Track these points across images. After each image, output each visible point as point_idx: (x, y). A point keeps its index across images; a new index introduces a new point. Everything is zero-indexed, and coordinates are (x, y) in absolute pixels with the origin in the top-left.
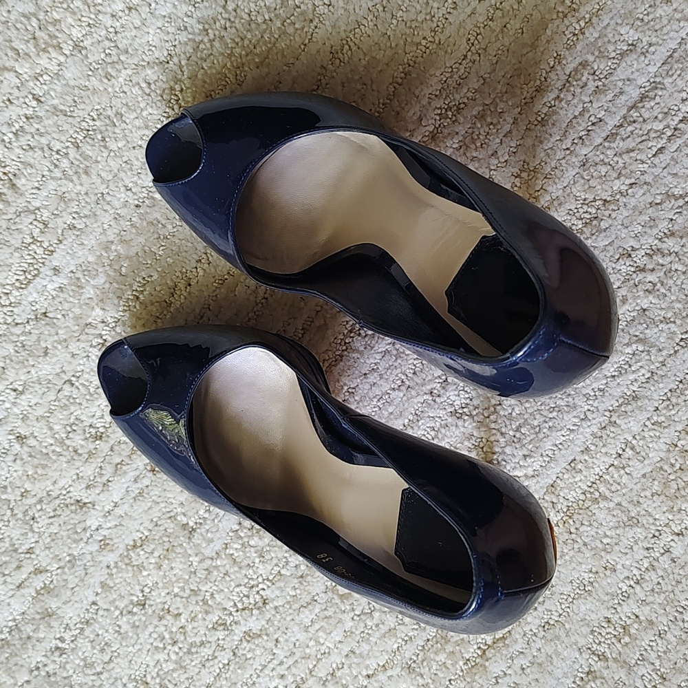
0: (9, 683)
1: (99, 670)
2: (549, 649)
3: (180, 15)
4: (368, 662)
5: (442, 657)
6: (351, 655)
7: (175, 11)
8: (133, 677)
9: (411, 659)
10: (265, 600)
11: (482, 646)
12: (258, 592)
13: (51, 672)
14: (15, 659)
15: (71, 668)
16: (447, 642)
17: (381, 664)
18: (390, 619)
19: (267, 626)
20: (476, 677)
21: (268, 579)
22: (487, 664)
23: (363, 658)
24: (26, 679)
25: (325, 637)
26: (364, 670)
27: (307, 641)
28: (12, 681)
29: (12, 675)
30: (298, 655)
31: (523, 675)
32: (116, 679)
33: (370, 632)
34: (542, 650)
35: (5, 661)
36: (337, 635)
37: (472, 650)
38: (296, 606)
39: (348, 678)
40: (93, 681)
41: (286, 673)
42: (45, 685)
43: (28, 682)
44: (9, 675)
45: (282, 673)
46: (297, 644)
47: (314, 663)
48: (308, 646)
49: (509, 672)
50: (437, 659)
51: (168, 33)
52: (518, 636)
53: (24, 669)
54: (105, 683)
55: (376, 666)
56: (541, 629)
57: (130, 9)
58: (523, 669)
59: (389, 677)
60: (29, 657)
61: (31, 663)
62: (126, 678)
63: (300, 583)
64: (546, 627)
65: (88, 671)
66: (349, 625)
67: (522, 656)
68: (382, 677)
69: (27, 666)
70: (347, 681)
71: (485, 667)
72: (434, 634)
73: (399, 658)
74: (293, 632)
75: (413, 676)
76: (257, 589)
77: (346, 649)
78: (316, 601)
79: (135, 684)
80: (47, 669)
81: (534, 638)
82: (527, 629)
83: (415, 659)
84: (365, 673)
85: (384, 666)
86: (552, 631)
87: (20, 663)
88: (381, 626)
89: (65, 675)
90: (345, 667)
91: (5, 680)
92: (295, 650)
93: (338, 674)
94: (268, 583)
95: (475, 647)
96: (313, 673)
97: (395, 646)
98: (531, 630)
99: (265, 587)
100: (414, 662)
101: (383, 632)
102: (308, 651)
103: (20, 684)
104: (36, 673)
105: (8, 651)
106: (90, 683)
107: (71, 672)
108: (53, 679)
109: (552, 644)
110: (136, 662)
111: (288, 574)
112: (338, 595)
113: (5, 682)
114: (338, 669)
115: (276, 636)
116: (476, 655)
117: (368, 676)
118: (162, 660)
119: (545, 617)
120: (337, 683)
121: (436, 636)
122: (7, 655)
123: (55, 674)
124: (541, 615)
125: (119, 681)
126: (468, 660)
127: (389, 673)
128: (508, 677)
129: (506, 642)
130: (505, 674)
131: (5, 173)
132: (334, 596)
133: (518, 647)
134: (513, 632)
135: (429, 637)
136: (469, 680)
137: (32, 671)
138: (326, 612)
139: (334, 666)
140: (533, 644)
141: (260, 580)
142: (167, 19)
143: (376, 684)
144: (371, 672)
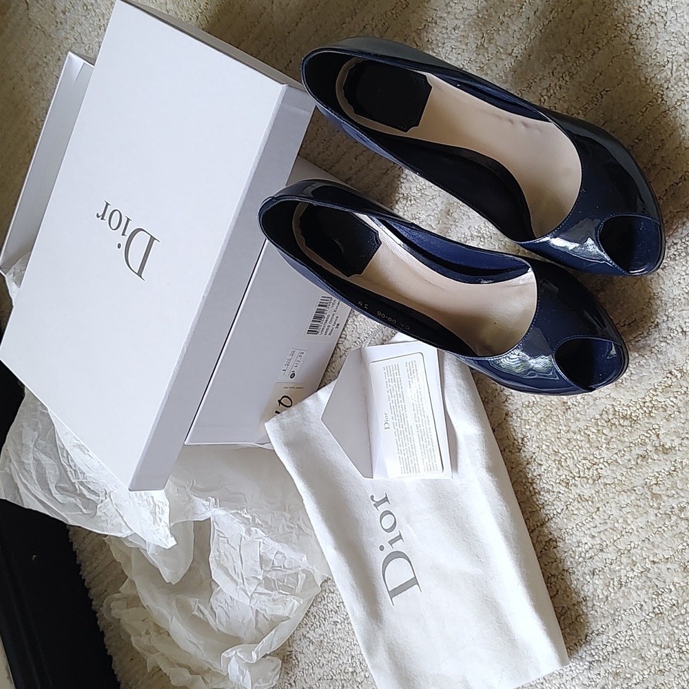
3: (684, 34)
6: (647, 541)
7: (681, 30)
10: (600, 477)
12: (597, 469)
17: (666, 557)
18: (683, 524)
19: (594, 496)
21: (607, 462)
23: (654, 546)
25: (632, 519)
26: (652, 556)
27: (618, 518)
30: (609, 525)
33: (666, 529)
36: (641, 522)
38: (618, 488)
39: (638, 557)
41: (596, 535)
45: (594, 534)
46: (611, 517)
47: (619, 537)
48: (618, 522)
51: (671, 45)
55: (661, 556)
57: (652, 23)
59: (668, 569)
63: (627, 472)
66: (652, 518)
68: (663, 567)
74: (611, 507)
76: (597, 467)
77: (643, 535)
78: (635, 491)
84: (651, 559)
85: (668, 559)
88: (675, 528)
90: (639, 548)
92: (607, 521)
93: (633, 551)
94: (606, 464)
97: (680, 547)
99: (603, 467)
101: (674, 533)
102: (616, 525)
111: (621, 463)
112: (652, 492)
114: (635, 548)
115: (598, 505)
117: (654, 562)
120: (629, 557)
127: (669, 565)
132: (648, 492)
138: (638, 502)
139: (632, 545)
141: (602, 460)
142: (674, 35)
143: (656, 570)
144: (655, 560)
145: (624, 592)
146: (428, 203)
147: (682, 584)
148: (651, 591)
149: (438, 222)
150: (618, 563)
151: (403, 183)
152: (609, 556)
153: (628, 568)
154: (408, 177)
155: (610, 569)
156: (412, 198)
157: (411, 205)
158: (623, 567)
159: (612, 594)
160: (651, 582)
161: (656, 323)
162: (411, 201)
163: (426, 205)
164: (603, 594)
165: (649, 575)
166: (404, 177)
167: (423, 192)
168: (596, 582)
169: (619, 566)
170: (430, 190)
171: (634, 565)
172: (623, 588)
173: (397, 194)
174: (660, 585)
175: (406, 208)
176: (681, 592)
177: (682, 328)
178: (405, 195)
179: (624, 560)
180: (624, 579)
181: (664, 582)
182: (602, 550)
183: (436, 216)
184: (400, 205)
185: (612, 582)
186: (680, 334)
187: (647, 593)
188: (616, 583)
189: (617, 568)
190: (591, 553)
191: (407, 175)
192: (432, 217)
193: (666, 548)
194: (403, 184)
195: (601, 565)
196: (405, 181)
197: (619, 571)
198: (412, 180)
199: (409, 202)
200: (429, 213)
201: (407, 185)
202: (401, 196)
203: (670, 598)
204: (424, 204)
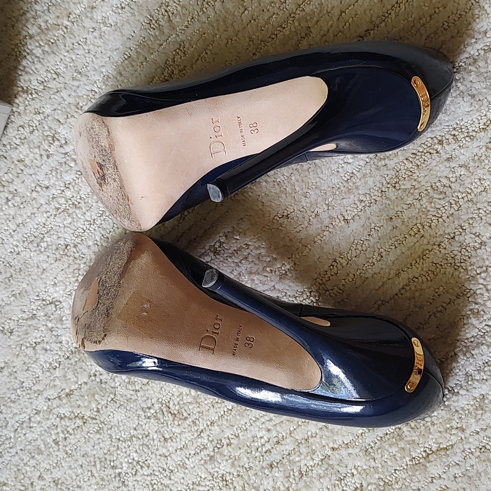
0: (72, 380)
1: (137, 388)
2: (480, 468)
4: (336, 438)
5: (394, 450)
8: (160, 400)
9: (369, 445)
11: (427, 450)
13: (103, 381)
14: (81, 363)
15: (119, 381)
16: (401, 439)
17: (346, 443)
20: (417, 473)
22: (428, 465)
23: (333, 433)
24: (85, 380)
26: (331, 443)
28: (75, 379)
29: (76, 374)
31: (454, 481)
32: (148, 399)
34: (475, 467)
35: (74, 363)
37: (419, 451)
39: (318, 445)
40: (132, 395)
41: (272, 428)
42: (97, 388)
43: (86, 383)
44: (74, 374)
45: (269, 427)
47: (295, 427)
49: (444, 476)
50: (390, 450)
52: (458, 451)
53: (86, 373)
54: (139, 399)
55: (341, 442)
56: (478, 450)
58: (456, 477)
59: (349, 454)
60: (91, 365)
61: (91, 370)
62: (155, 399)
64: (483, 450)
65: (130, 387)
67: (457, 467)
68: (344, 452)
69: (89, 371)
70: (316, 447)
71: (426, 467)
72: (392, 431)
73: (361, 441)
75: (368, 458)
79: (160, 406)
80: (101, 377)
81: (471, 455)
82: (467, 447)
83: (373, 445)
84: (331, 445)
85: (347, 444)
86: (486, 454)
87: (84, 367)
89: (113, 385)
90: (318, 436)
91: (70, 377)
93: (311, 440)
95: (422, 449)
96: (292, 435)
98: (470, 449)
100: (372, 448)
103: (79, 383)
104: (93, 378)
105: (78, 357)
106: (129, 396)
107: (118, 384)
108: (103, 386)
109: (484, 464)
110: (165, 390)
113: (70, 379)
114: (312, 437)
116: (421, 456)
117: (333, 449)
118: (184, 393)
119: (484, 441)
120: (308, 447)
121: (393, 432)
122: (76, 359)
123: (106, 382)
124: (481, 439)
125: (150, 400)
126: (414, 458)
127: (350, 451)
128: (442, 480)
129: (448, 452)
130: (440, 477)
131: (166, 11)
133: (456, 459)
134: (455, 447)
135: (388, 431)
136: (410, 473)
137: (91, 376)
139: (309, 433)
140: (468, 460)
143: (338, 457)
144: (336, 446)
145: (305, 482)
146: (52, 96)
147: (365, 467)
148: (334, 478)
149: (66, 117)
150: (298, 453)
151: (21, 75)
152: (287, 447)
153: (309, 458)
154: (27, 69)
155: (289, 461)
156: (33, 92)
157: (33, 99)
158: (303, 457)
159: (294, 485)
160: (333, 469)
161: (316, 212)
162: (31, 94)
163: (50, 98)
164: (284, 485)
165: (331, 462)
166: (22, 68)
167: (45, 84)
168: (276, 474)
169: (299, 456)
170: (54, 82)
171: (314, 454)
172: (304, 478)
173: (15, 88)
174: (343, 470)
175: (27, 103)
176: (364, 475)
177: (344, 217)
178: (25, 88)
179: (303, 449)
180: (304, 469)
181: (346, 467)
182: (278, 442)
183: (64, 110)
184: (20, 99)
185: (292, 473)
186: (343, 222)
187: (330, 480)
188: (297, 474)
189: (297, 459)
190: (268, 446)
191: (24, 67)
192: (59, 112)
193: (345, 434)
194: (21, 77)
195: (279, 458)
196: (23, 73)
197: (299, 461)
198: (31, 72)
199: (30, 96)
200: (55, 107)
201: (26, 77)
202: (20, 89)
203: (353, 481)
204: (48, 98)
